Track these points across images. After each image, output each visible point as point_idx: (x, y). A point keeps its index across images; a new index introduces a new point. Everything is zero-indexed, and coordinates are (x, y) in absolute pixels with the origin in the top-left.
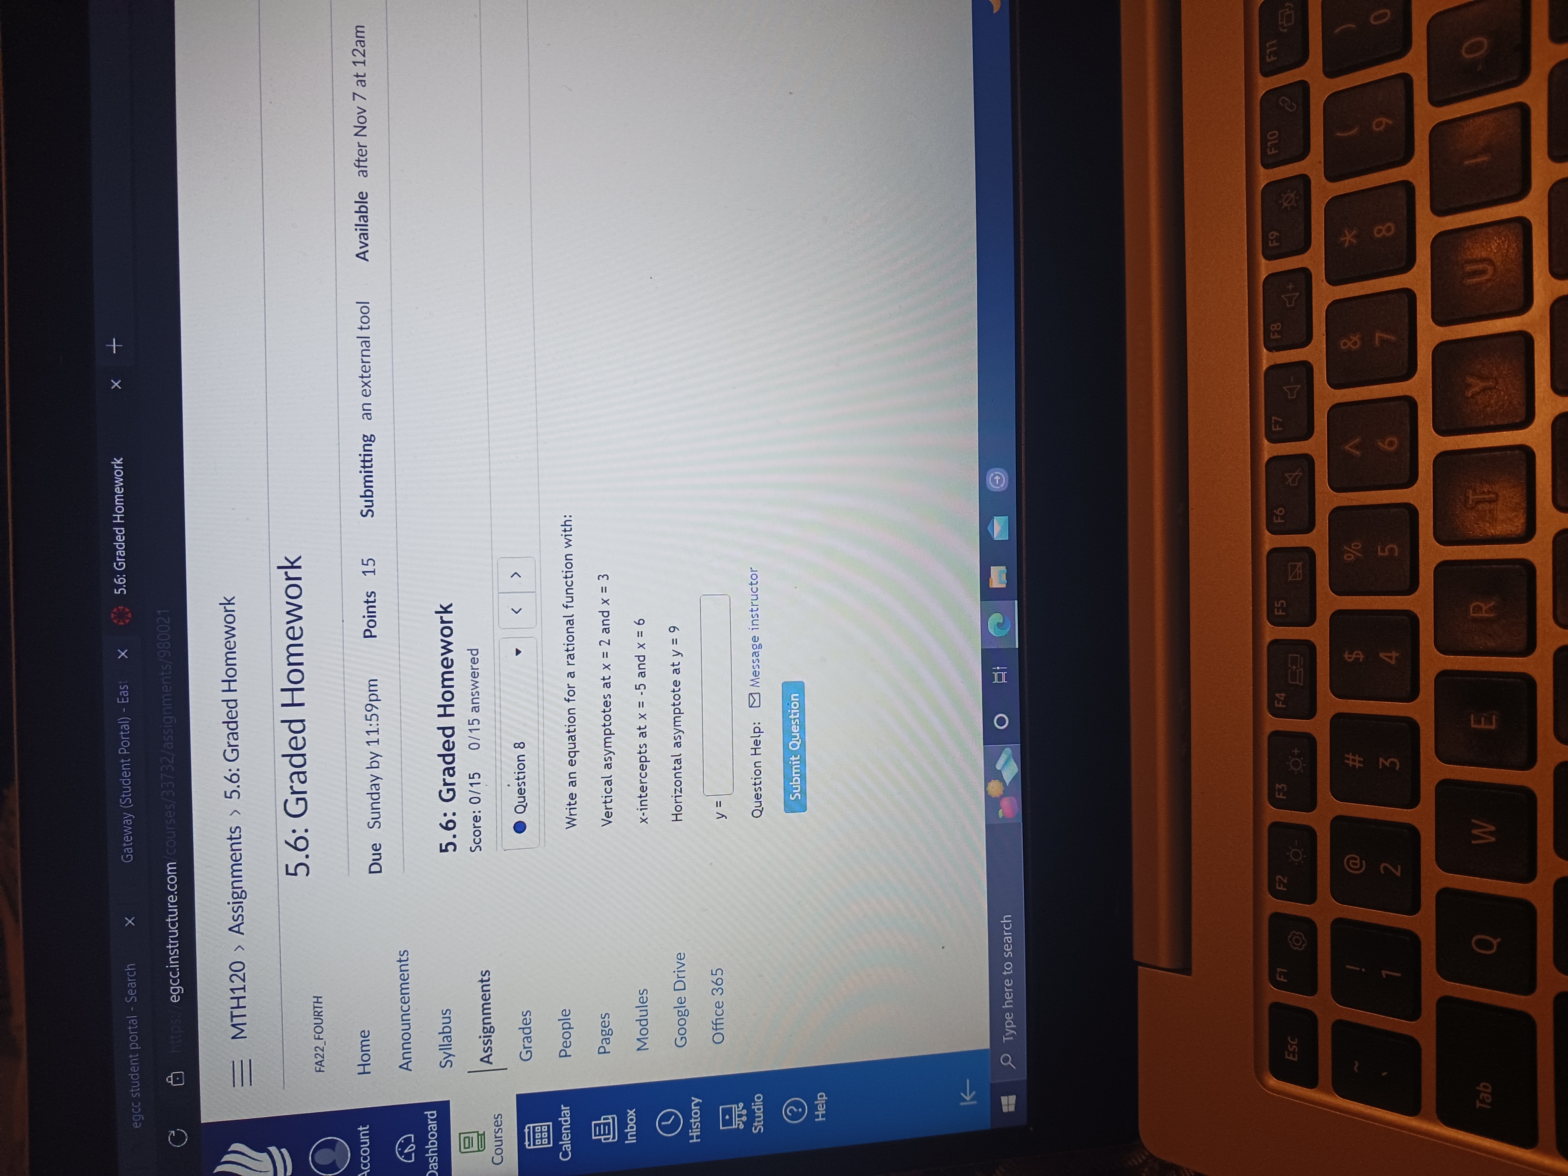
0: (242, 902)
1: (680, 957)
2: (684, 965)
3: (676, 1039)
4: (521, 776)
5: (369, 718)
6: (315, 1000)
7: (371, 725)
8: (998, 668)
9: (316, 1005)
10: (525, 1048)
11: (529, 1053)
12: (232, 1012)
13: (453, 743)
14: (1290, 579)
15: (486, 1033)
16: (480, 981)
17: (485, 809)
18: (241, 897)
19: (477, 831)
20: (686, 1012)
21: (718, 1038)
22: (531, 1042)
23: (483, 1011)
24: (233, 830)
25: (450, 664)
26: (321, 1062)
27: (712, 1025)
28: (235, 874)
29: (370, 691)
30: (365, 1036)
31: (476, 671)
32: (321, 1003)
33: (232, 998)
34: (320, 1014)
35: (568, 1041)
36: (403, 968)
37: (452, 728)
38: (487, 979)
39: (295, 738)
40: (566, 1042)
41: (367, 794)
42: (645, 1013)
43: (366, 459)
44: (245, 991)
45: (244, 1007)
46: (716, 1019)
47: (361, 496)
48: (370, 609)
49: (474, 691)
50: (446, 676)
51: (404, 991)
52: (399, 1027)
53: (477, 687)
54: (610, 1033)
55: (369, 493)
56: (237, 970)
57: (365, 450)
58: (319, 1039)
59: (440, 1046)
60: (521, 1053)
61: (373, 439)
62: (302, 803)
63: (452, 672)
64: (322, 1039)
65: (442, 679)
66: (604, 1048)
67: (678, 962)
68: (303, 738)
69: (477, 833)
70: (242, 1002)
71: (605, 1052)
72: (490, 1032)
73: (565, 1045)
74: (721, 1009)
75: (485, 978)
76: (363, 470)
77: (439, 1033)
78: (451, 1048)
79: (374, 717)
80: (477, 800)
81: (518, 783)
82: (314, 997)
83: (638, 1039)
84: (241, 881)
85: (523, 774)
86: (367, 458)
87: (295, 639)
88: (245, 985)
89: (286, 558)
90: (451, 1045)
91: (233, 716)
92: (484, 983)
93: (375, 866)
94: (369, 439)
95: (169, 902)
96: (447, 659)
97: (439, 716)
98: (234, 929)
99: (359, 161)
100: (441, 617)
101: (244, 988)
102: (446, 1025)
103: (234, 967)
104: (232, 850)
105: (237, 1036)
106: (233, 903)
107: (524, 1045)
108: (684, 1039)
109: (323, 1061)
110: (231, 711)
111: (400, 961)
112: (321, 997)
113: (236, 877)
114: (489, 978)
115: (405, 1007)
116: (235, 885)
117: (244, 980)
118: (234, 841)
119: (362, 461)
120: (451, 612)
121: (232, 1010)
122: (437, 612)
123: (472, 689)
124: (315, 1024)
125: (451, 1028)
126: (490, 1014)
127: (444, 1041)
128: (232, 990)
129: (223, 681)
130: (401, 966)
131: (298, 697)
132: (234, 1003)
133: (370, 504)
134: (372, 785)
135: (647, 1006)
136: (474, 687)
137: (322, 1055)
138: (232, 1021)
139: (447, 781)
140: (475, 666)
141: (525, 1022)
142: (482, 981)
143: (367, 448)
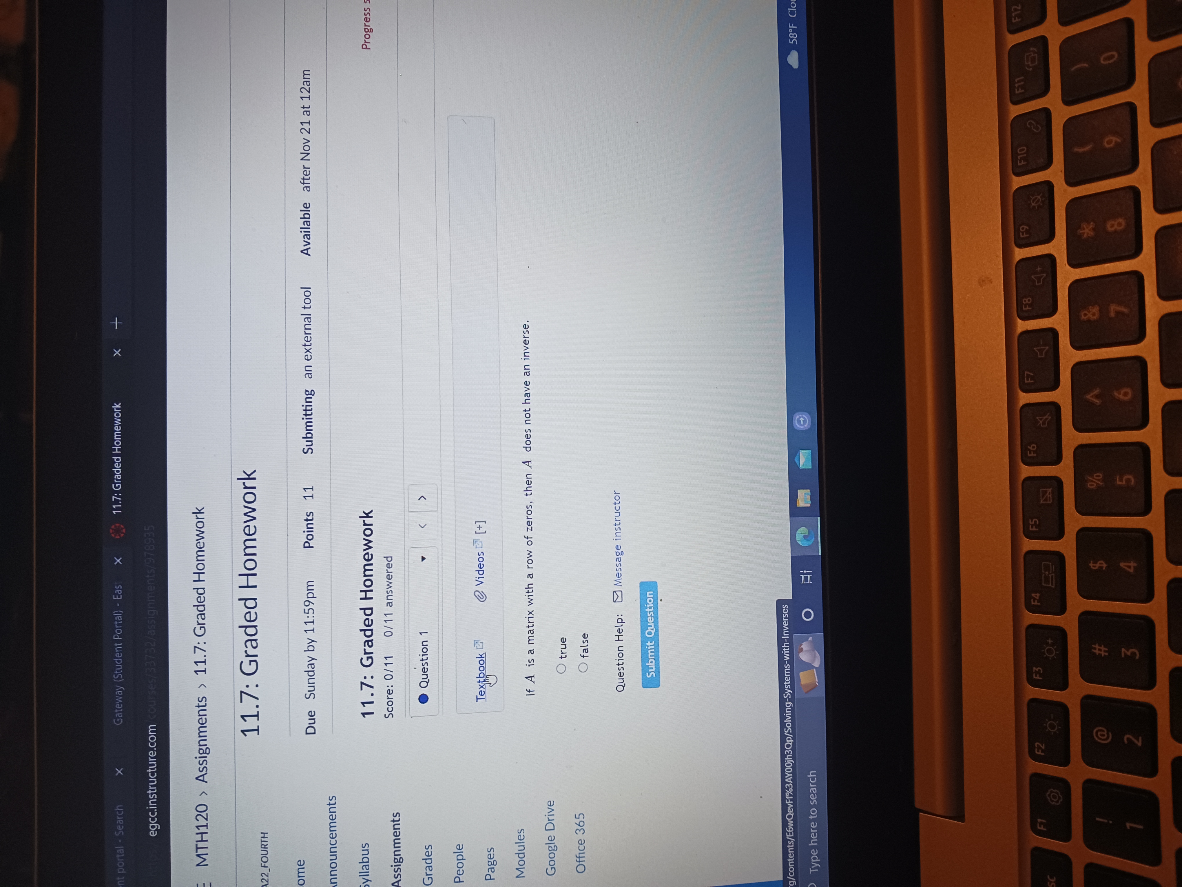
0: (206, 757)
1: (550, 804)
3: (547, 869)
5: (306, 611)
6: (262, 835)
7: (308, 617)
8: (805, 572)
9: (263, 839)
10: (427, 875)
11: (430, 879)
12: (197, 845)
13: (372, 631)
14: (1041, 502)
15: (396, 863)
16: (392, 821)
17: (397, 684)
18: (206, 753)
19: (390, 702)
20: (555, 848)
21: (581, 869)
22: (432, 870)
23: (394, 845)
24: (200, 700)
27: (576, 859)
28: (201, 734)
29: (308, 590)
30: (301, 864)
31: (390, 574)
32: (267, 838)
33: (197, 834)
34: (266, 847)
35: (461, 869)
36: (332, 810)
41: (305, 671)
42: (522, 848)
43: (307, 409)
44: (207, 828)
45: (207, 841)
46: (579, 854)
47: (303, 438)
48: (309, 526)
49: (389, 590)
51: (332, 829)
52: (328, 858)
53: (391, 587)
54: (495, 863)
55: (309, 435)
56: (201, 811)
57: (307, 402)
58: (265, 867)
59: (360, 873)
60: (424, 879)
61: (313, 393)
64: (267, 867)
66: (490, 875)
67: (548, 808)
68: (256, 626)
70: (205, 837)
71: (491, 879)
72: (400, 862)
73: (459, 873)
74: (583, 845)
76: (305, 417)
77: (360, 863)
78: (368, 875)
79: (311, 611)
80: (390, 677)
81: (423, 663)
82: (262, 833)
83: (517, 869)
84: (206, 740)
85: (426, 656)
88: (207, 823)
90: (368, 872)
92: (396, 823)
93: (311, 729)
94: (310, 394)
95: (150, 756)
98: (199, 778)
99: (304, 179)
101: (207, 826)
102: (365, 856)
103: (199, 809)
104: (200, 715)
105: (201, 864)
106: (200, 757)
107: (426, 873)
108: (553, 869)
109: (267, 884)
111: (329, 804)
112: (267, 833)
113: (202, 737)
114: (399, 819)
115: (333, 841)
116: (202, 743)
117: (206, 819)
118: (201, 708)
119: (304, 410)
121: (197, 843)
123: (387, 589)
124: (262, 855)
125: (368, 859)
126: (399, 847)
127: (363, 869)
128: (197, 827)
130: (330, 808)
132: (199, 837)
133: (310, 443)
134: (309, 665)
135: (524, 842)
136: (389, 587)
137: (267, 880)
138: (197, 852)
141: (427, 854)
142: (394, 821)
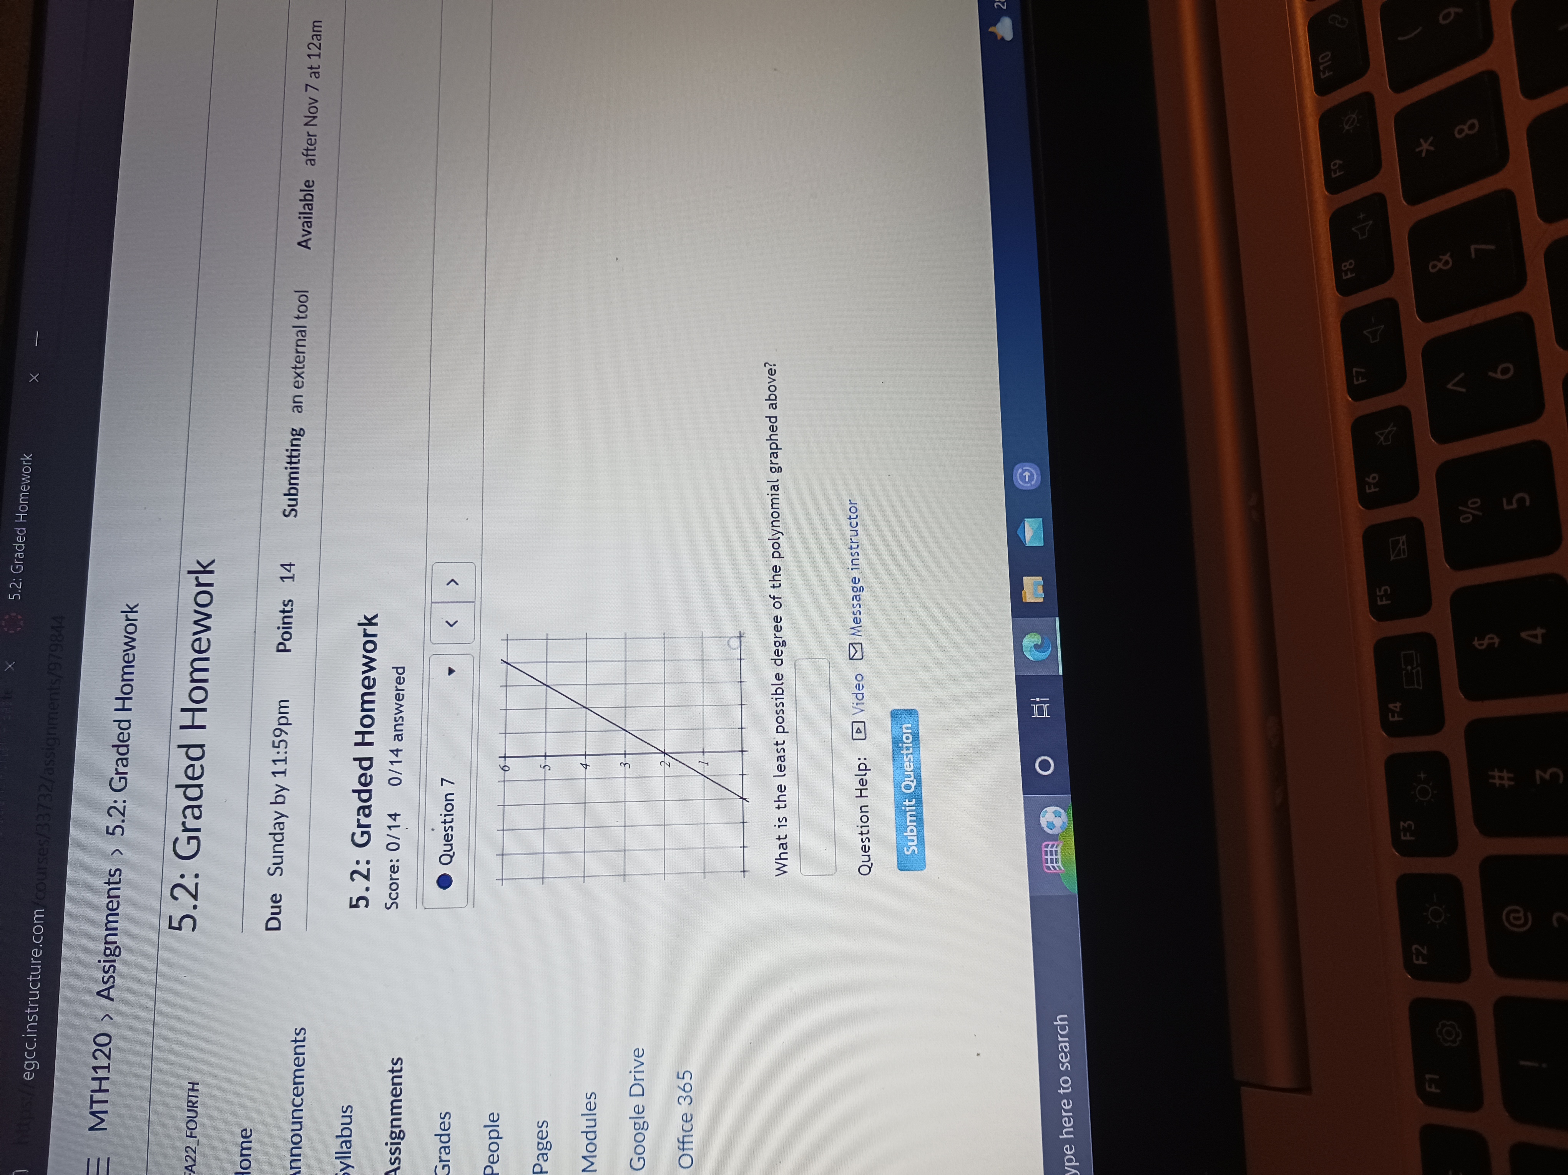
0: (114, 961)
1: (638, 1054)
2: (643, 1064)
3: (631, 1160)
4: (449, 819)
5: (276, 745)
6: (191, 1086)
7: (278, 753)
8: (1038, 699)
9: (191, 1093)
10: (441, 1161)
11: (446, 1168)
12: (92, 1097)
13: (371, 776)
14: (1393, 557)
15: (394, 1139)
16: (390, 1071)
17: (405, 857)
18: (114, 955)
19: (394, 884)
20: (645, 1124)
21: (686, 1161)
22: (449, 1153)
23: (392, 1110)
24: (112, 873)
25: (371, 684)
26: (191, 1166)
27: (678, 1144)
28: (110, 925)
29: (280, 713)
30: (246, 1136)
31: (401, 692)
32: (197, 1090)
33: (93, 1079)
34: (196, 1105)
35: (495, 1154)
36: (299, 1050)
37: (370, 759)
38: (400, 1069)
39: (192, 766)
40: (493, 1155)
41: (270, 834)
42: (593, 1123)
43: (293, 455)
44: (109, 1072)
45: (107, 1091)
46: (683, 1137)
47: (285, 495)
48: (286, 620)
49: (398, 716)
50: (366, 698)
51: (297, 1080)
52: (288, 1126)
53: (401, 712)
54: (549, 1147)
55: (293, 491)
56: (102, 1044)
57: (293, 445)
58: (191, 1136)
59: (336, 1153)
60: (436, 1167)
61: (302, 433)
62: (194, 842)
63: (373, 694)
64: (195, 1137)
65: (361, 701)
66: (541, 1166)
67: (635, 1060)
68: (202, 766)
69: (394, 887)
70: (105, 1085)
71: (541, 1172)
72: (399, 1138)
73: (491, 1159)
74: (689, 1124)
75: (397, 1067)
76: (288, 466)
77: (337, 1137)
78: (350, 1157)
79: (283, 744)
80: (395, 847)
81: (445, 827)
82: (189, 1083)
83: (584, 1157)
84: (116, 935)
85: (452, 817)
86: (295, 453)
87: (201, 653)
88: (109, 1064)
89: (198, 563)
90: (350, 1152)
91: (125, 739)
92: (395, 1074)
93: (274, 922)
94: (298, 433)
95: (34, 957)
96: (368, 678)
97: (356, 744)
98: (102, 993)
99: (307, 150)
100: (365, 630)
101: (108, 1068)
102: (346, 1126)
103: (100, 1040)
104: (109, 897)
105: (96, 1127)
106: (105, 961)
107: (440, 1157)
108: (641, 1160)
109: (195, 1165)
110: (122, 733)
111: (295, 1041)
112: (198, 1084)
113: (111, 931)
114: (401, 1068)
115: (298, 1101)
116: (109, 939)
117: (109, 1057)
118: (112, 886)
119: (288, 457)
120: (376, 624)
121: (93, 1094)
122: (360, 624)
123: (395, 714)
124: (188, 1117)
125: (351, 1130)
126: (400, 1114)
127: (342, 1147)
128: (94, 1068)
129: (117, 699)
130: (296, 1048)
131: (200, 718)
132: (95, 1085)
133: (293, 503)
134: (276, 824)
135: (595, 1114)
137: (194, 1158)
138: (91, 1107)
139: (362, 822)
140: (400, 687)
141: (442, 1126)
142: (392, 1071)
143: (295, 442)
